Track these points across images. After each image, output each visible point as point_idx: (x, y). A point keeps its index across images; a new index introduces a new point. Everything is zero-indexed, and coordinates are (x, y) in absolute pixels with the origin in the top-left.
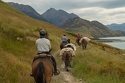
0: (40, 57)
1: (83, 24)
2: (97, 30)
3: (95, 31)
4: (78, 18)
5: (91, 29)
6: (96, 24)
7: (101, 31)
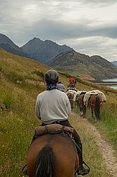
0: (47, 133)
1: (79, 61)
2: (100, 69)
3: (97, 70)
4: (72, 51)
5: (92, 67)
6: (98, 60)
7: (105, 70)
